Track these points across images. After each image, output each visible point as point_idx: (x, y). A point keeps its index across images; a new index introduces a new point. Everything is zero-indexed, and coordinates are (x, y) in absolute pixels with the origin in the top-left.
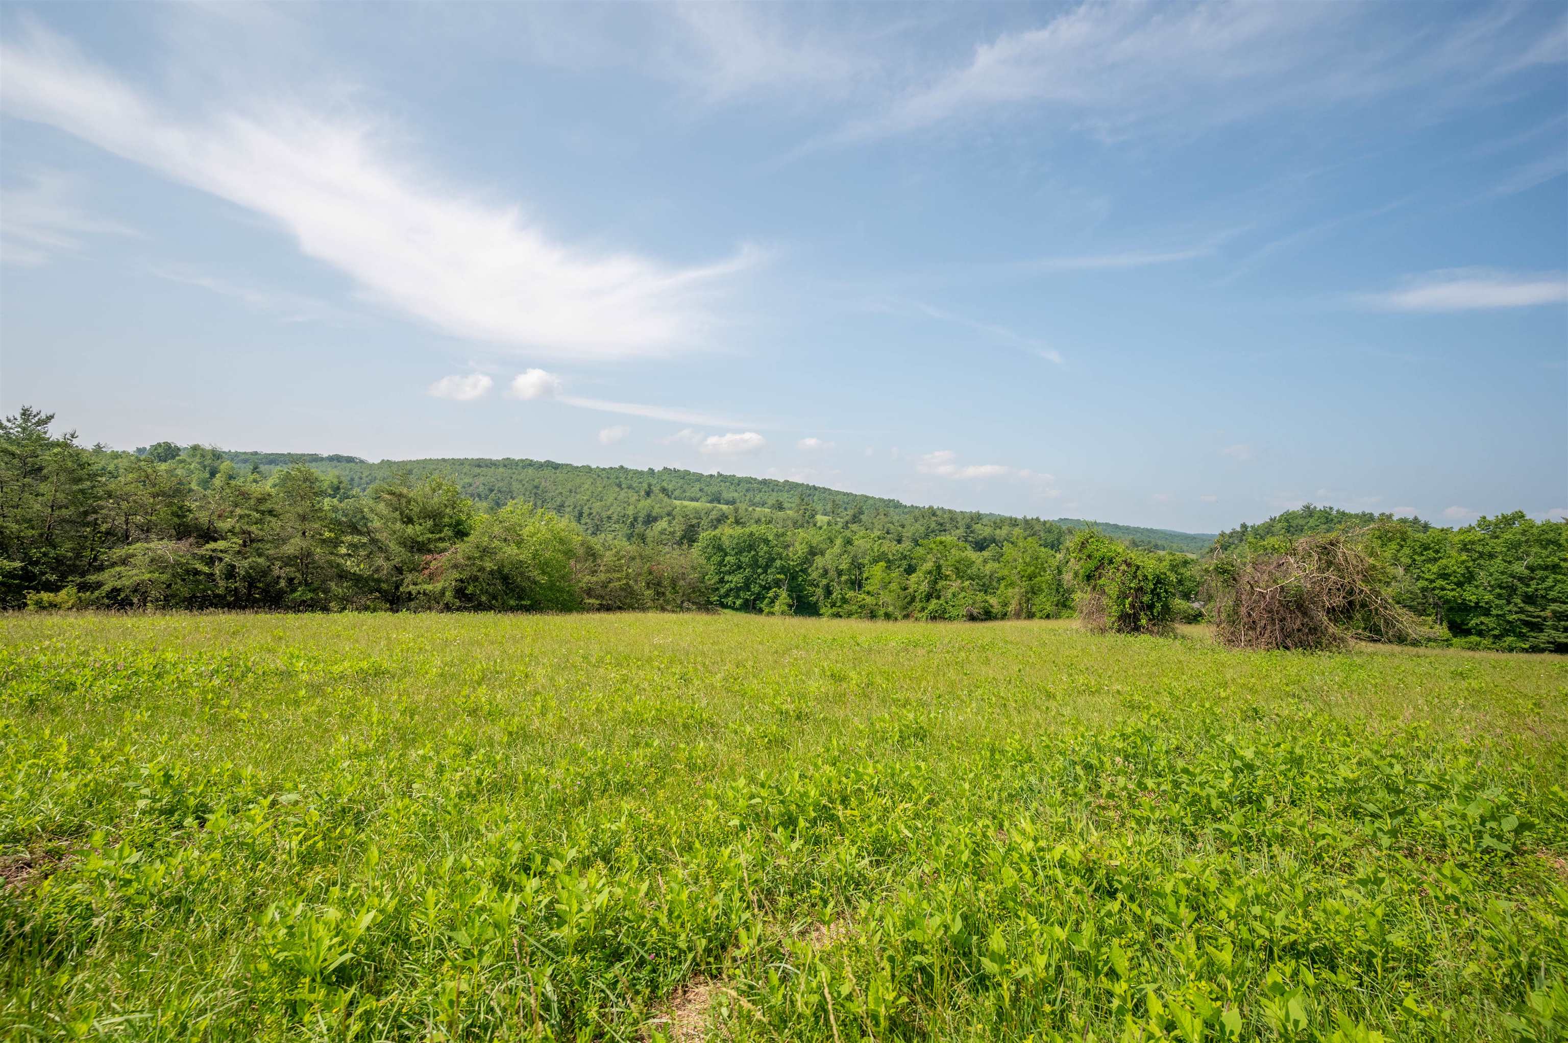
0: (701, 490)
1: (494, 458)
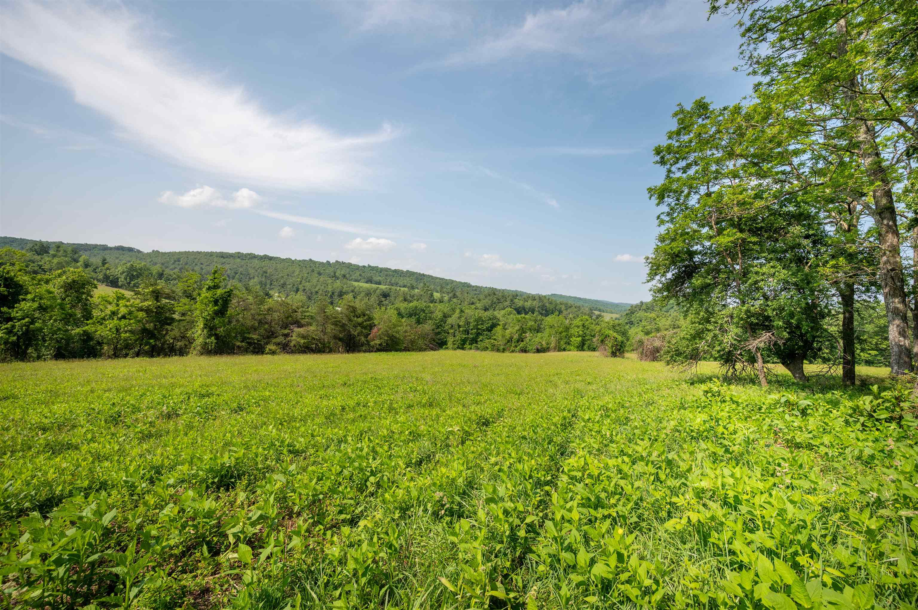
0: (360, 275)
1: (231, 252)
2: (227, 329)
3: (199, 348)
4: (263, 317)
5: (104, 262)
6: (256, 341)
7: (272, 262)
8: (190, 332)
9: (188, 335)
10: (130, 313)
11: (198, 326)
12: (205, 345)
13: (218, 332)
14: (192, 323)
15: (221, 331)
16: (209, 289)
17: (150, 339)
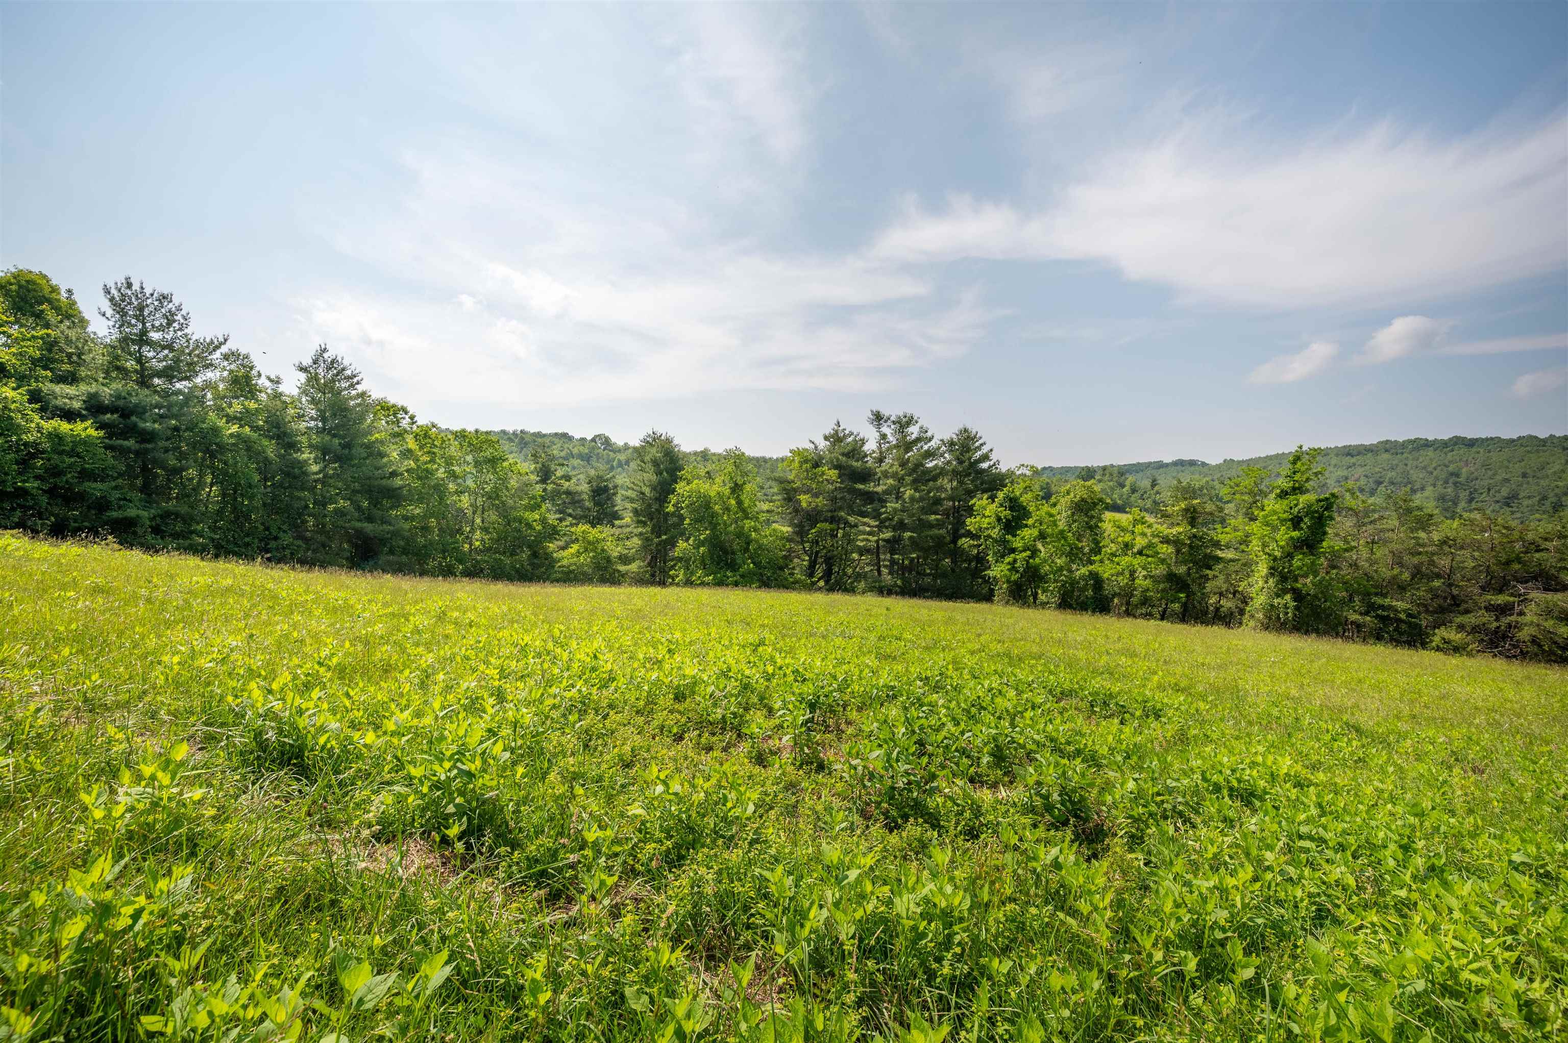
2: (1320, 582)
3: (1260, 616)
4: (1424, 558)
5: (1154, 484)
6: (1403, 616)
7: (1474, 449)
8: (1243, 584)
9: (1240, 589)
10: (1150, 546)
11: (1258, 571)
12: (1271, 611)
13: (1299, 586)
14: (1247, 567)
15: (1307, 583)
16: (1283, 494)
17: (1180, 591)
